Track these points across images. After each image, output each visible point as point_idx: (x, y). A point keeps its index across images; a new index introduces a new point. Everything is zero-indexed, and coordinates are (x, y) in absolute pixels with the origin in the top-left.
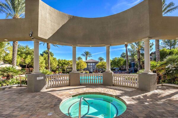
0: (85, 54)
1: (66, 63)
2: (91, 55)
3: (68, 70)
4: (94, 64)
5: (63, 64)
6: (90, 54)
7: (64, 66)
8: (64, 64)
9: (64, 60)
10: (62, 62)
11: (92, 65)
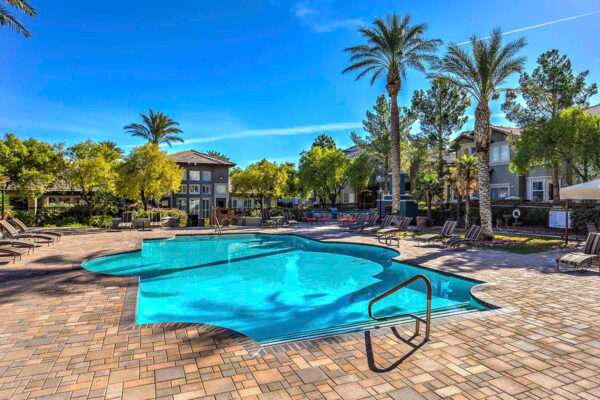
0: (145, 125)
1: (42, 158)
2: (179, 135)
3: (47, 204)
4: (208, 175)
5: (19, 165)
6: (175, 131)
7: (29, 179)
8: (30, 163)
9: (29, 144)
10: (8, 151)
11: (201, 182)
